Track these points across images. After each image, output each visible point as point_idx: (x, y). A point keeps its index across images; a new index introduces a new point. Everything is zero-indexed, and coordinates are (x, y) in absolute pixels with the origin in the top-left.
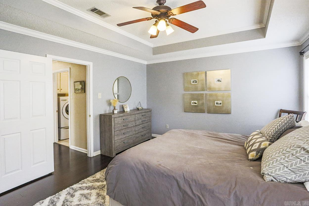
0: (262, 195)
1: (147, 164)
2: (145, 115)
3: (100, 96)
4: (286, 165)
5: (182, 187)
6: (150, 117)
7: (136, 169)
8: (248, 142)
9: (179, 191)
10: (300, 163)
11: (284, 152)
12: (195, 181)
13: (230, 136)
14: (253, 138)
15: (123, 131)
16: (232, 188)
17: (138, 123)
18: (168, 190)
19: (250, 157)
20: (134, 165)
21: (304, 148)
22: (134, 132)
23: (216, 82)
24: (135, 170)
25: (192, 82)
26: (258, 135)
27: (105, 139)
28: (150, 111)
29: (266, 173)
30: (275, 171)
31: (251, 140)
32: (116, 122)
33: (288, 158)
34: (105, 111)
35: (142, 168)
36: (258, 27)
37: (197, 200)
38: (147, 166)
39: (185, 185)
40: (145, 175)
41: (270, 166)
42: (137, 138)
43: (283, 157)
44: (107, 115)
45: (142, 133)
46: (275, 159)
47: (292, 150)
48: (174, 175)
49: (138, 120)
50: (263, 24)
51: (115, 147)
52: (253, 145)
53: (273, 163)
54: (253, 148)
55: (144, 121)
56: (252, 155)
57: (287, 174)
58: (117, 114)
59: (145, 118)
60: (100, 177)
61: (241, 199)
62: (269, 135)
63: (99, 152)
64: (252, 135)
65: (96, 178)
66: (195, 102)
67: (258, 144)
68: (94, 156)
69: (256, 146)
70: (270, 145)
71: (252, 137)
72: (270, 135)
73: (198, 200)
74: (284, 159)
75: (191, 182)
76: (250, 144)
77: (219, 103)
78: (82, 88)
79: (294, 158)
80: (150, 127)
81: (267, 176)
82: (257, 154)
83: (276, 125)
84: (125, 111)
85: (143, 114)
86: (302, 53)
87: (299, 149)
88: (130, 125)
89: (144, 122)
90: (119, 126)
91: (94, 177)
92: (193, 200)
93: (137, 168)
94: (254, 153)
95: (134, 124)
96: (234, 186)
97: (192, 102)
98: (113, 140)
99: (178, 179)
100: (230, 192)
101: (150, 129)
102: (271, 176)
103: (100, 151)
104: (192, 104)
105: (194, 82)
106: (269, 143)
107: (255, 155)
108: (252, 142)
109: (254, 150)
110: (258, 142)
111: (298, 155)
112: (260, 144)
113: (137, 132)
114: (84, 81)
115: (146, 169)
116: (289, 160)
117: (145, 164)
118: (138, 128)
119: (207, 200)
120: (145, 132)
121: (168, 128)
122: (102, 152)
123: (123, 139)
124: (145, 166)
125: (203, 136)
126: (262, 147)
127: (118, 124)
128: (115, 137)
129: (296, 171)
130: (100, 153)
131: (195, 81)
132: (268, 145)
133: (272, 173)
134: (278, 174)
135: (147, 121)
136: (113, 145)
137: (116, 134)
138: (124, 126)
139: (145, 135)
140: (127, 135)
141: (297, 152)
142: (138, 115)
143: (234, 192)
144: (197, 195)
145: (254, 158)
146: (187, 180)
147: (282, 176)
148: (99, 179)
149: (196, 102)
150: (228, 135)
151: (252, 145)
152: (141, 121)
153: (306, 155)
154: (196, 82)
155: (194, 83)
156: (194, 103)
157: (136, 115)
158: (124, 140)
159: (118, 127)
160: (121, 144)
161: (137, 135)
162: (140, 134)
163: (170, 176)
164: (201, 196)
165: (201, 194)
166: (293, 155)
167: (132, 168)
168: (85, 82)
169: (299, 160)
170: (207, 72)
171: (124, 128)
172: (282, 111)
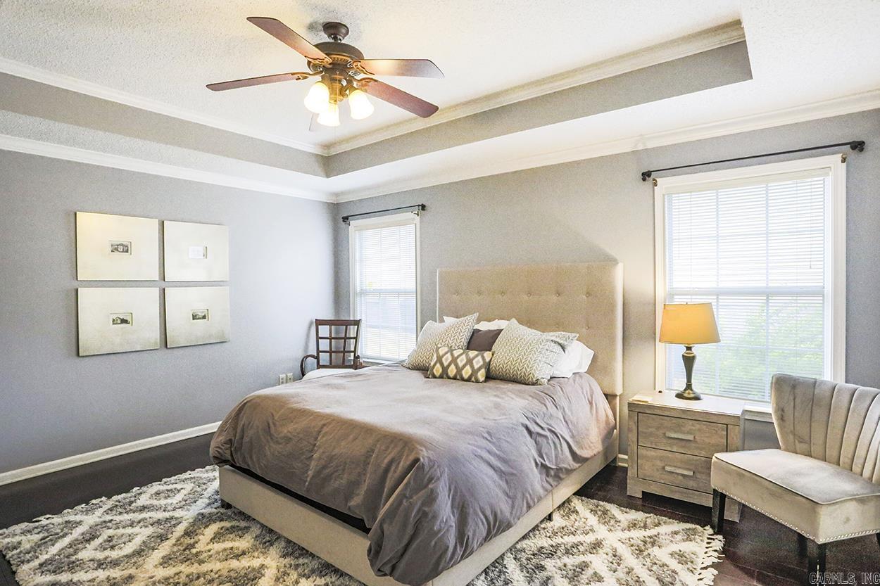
9: (531, 439)
19: (482, 378)
50: (329, 151)
56: (482, 375)
66: (123, 316)
67: (480, 358)
69: (478, 362)
73: (548, 432)
75: (533, 417)
76: (460, 364)
77: (200, 314)
94: (483, 371)
97: (113, 316)
99: (526, 423)
104: (112, 326)
105: (117, 249)
109: (480, 369)
131: (121, 245)
132: (491, 355)
144: (547, 428)
149: (127, 316)
151: (469, 363)
155: (119, 253)
156: (119, 321)
170: (166, 222)
172: (319, 323)
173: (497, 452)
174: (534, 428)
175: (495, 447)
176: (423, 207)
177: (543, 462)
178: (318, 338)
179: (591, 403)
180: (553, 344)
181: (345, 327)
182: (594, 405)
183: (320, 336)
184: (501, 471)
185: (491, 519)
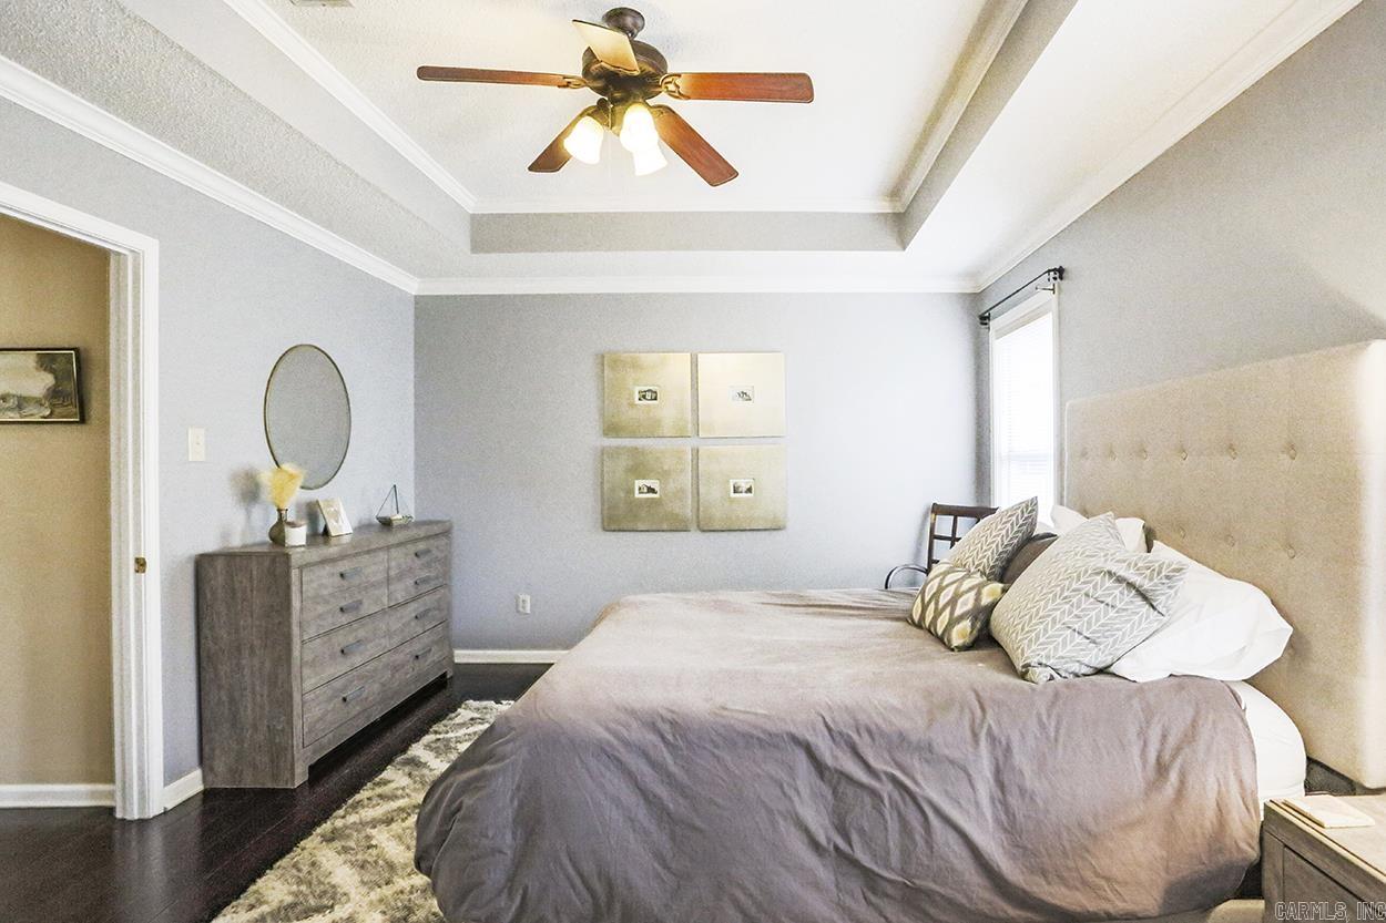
0: (1049, 716)
1: (669, 716)
2: (428, 551)
3: (197, 445)
4: (1076, 627)
5: (829, 761)
6: (446, 562)
7: (622, 750)
8: (927, 599)
9: (819, 782)
10: (1106, 614)
11: (1066, 594)
12: (870, 732)
13: (846, 597)
14: (945, 584)
15: (341, 640)
16: (978, 721)
17: (400, 597)
18: (781, 787)
19: (956, 641)
20: (608, 736)
21: (1110, 573)
22: (383, 641)
23: (733, 399)
24: (618, 751)
25: (637, 396)
26: (954, 572)
27: (237, 694)
28: (446, 533)
29: (1034, 661)
30: (1056, 649)
31: (940, 589)
32: (309, 590)
33: (1078, 607)
34: (225, 536)
35: (652, 737)
36: (885, 207)
37: (886, 789)
38: (673, 723)
39: (840, 754)
40: (669, 760)
41: (1041, 640)
42: (396, 669)
43: (1067, 607)
44: (250, 555)
45: (417, 647)
46: (1050, 619)
47: (1084, 583)
48: (793, 730)
49: (400, 577)
50: (900, 201)
51: (306, 730)
52: (957, 602)
53: (1046, 630)
54: (958, 612)
55: (426, 580)
56: (961, 633)
57: (1082, 650)
58: (303, 549)
59: (428, 565)
60: (296, 895)
61: (1004, 742)
62: (981, 568)
63: (193, 784)
64: (936, 577)
65: (275, 905)
66: (649, 483)
67: (972, 595)
68: (170, 807)
69: (965, 604)
70: (1004, 591)
71: (938, 580)
72: (984, 567)
73: (890, 787)
74: (1070, 613)
75: (855, 737)
76: (942, 603)
77: (743, 485)
78: (55, 394)
79: (1091, 604)
80: (445, 612)
81: (1039, 670)
82: (973, 626)
83: (998, 535)
84: (333, 534)
85: (421, 546)
86: (985, 318)
87: (1099, 578)
88: (368, 607)
89: (424, 588)
90: (320, 609)
91: (252, 907)
92: (874, 793)
93: (627, 744)
94: (966, 624)
95: (385, 600)
96: (978, 712)
97: (638, 483)
98: (295, 689)
99: (811, 738)
100: (975, 735)
101: (445, 622)
102: (1046, 666)
103: (198, 773)
104: (637, 495)
105: (644, 397)
106: (1001, 585)
107: (969, 630)
108: (947, 595)
109: (961, 618)
110: (971, 589)
111: (1100, 593)
112: (979, 594)
113: (396, 640)
114: (76, 349)
115: (670, 737)
116: (1082, 611)
117: (660, 720)
118: (402, 617)
119: (919, 778)
120: (426, 640)
121: (528, 610)
122: (210, 778)
123: (338, 684)
124: (660, 724)
125: (760, 606)
126: (985, 601)
127: (317, 599)
128: (306, 671)
129: (1099, 637)
130: (200, 788)
131: (649, 391)
132: (999, 591)
133: (1048, 657)
134: (1063, 658)
135: (433, 584)
136: (295, 718)
137: (308, 657)
138: (342, 609)
139: (430, 650)
140: (357, 660)
141: (1095, 587)
142: (402, 550)
143: (985, 731)
144: (886, 773)
145: (968, 640)
146: (841, 733)
147: (1072, 660)
148: (293, 906)
149: (654, 484)
150: (839, 595)
151: (953, 602)
152: (410, 582)
153: (1115, 588)
154: (656, 399)
155: (644, 402)
156: (646, 490)
157: (394, 553)
158: (345, 688)
159: (320, 616)
160: (333, 709)
161: (399, 657)
162: (408, 649)
163: (777, 735)
164: (898, 774)
165: (892, 763)
166: (1087, 595)
167: (604, 752)
168: (83, 355)
169: (1103, 605)
170: (699, 355)
171: (344, 619)
172: (938, 510)
173: (673, 769)
174: (835, 758)
175: (675, 757)
176: (1060, 272)
177: (842, 845)
178: (933, 537)
179: (1162, 769)
180: (1109, 583)
181: (952, 517)
182: (1173, 776)
183: (936, 533)
184: (664, 809)
185: (598, 887)
